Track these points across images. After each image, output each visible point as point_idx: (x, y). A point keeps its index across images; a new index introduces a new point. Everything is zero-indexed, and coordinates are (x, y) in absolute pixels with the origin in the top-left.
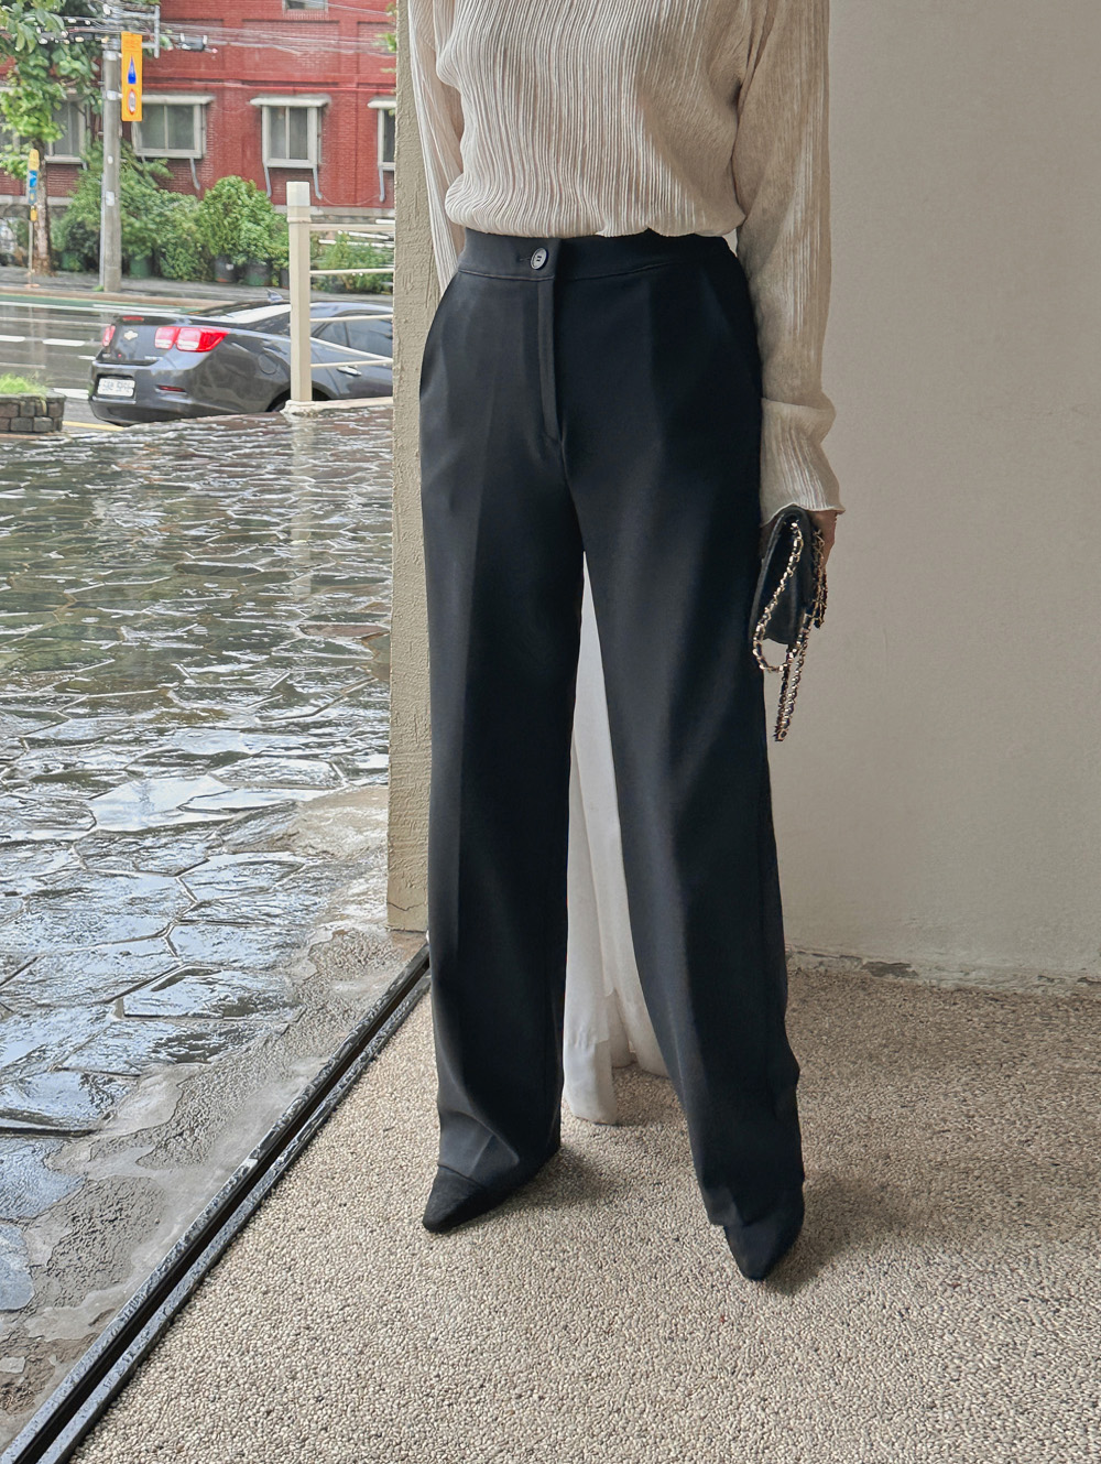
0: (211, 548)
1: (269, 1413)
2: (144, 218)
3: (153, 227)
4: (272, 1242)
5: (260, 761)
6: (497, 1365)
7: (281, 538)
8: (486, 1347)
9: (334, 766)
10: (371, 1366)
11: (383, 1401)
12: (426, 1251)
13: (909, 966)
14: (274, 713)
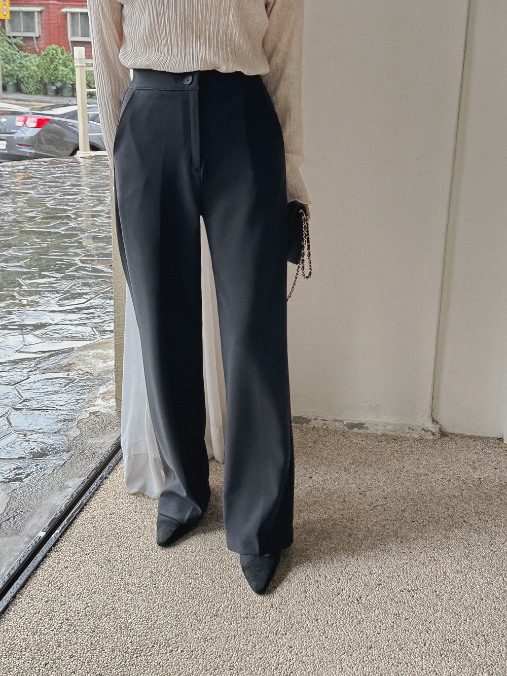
0: (38, 222)
1: (46, 664)
2: (12, 65)
3: (17, 69)
4: (51, 575)
5: (58, 327)
6: (161, 635)
7: (73, 217)
8: (156, 626)
9: (94, 328)
10: (98, 638)
11: (103, 656)
12: (128, 577)
13: (364, 424)
14: (66, 302)
